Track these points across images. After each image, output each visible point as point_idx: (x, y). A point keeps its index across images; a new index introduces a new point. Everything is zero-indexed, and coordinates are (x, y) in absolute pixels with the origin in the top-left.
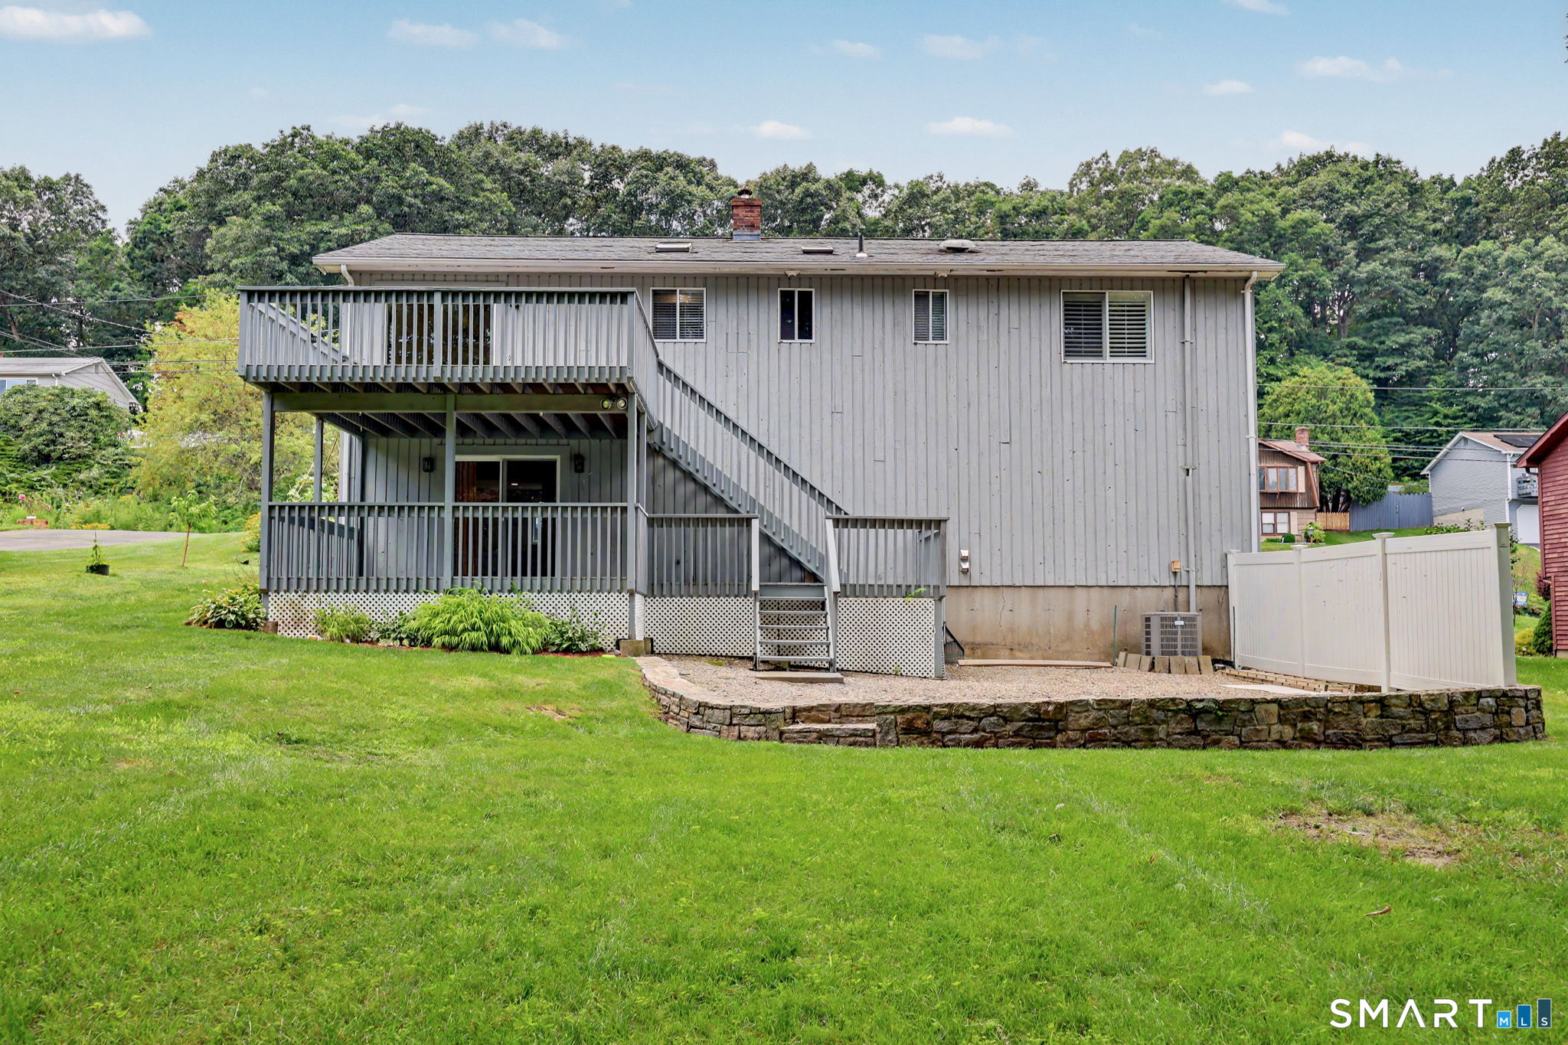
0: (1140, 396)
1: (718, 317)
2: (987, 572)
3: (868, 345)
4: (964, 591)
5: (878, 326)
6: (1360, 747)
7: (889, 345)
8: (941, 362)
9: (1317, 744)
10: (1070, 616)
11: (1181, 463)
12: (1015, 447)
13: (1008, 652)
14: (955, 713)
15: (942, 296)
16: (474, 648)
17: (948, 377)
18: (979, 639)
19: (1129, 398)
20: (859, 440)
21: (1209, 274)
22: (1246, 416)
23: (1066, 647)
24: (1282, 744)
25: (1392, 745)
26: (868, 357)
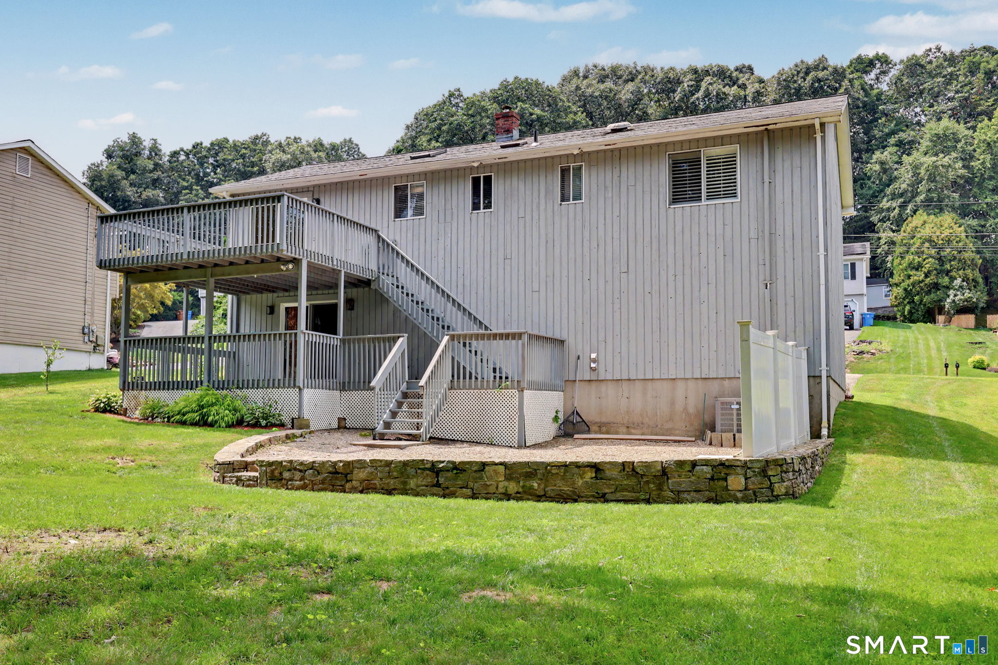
0: (728, 229)
1: (433, 200)
2: (610, 369)
3: (528, 209)
4: (594, 384)
5: (535, 194)
6: (576, 501)
7: (542, 207)
8: (579, 217)
9: (539, 498)
10: (673, 403)
11: (761, 278)
12: (632, 276)
13: (625, 430)
14: (292, 466)
15: (580, 167)
16: (195, 424)
17: (583, 226)
18: (604, 420)
19: (720, 231)
20: (522, 278)
21: (778, 126)
22: (817, 237)
23: (669, 425)
24: (508, 497)
25: (607, 501)
26: (528, 217)
